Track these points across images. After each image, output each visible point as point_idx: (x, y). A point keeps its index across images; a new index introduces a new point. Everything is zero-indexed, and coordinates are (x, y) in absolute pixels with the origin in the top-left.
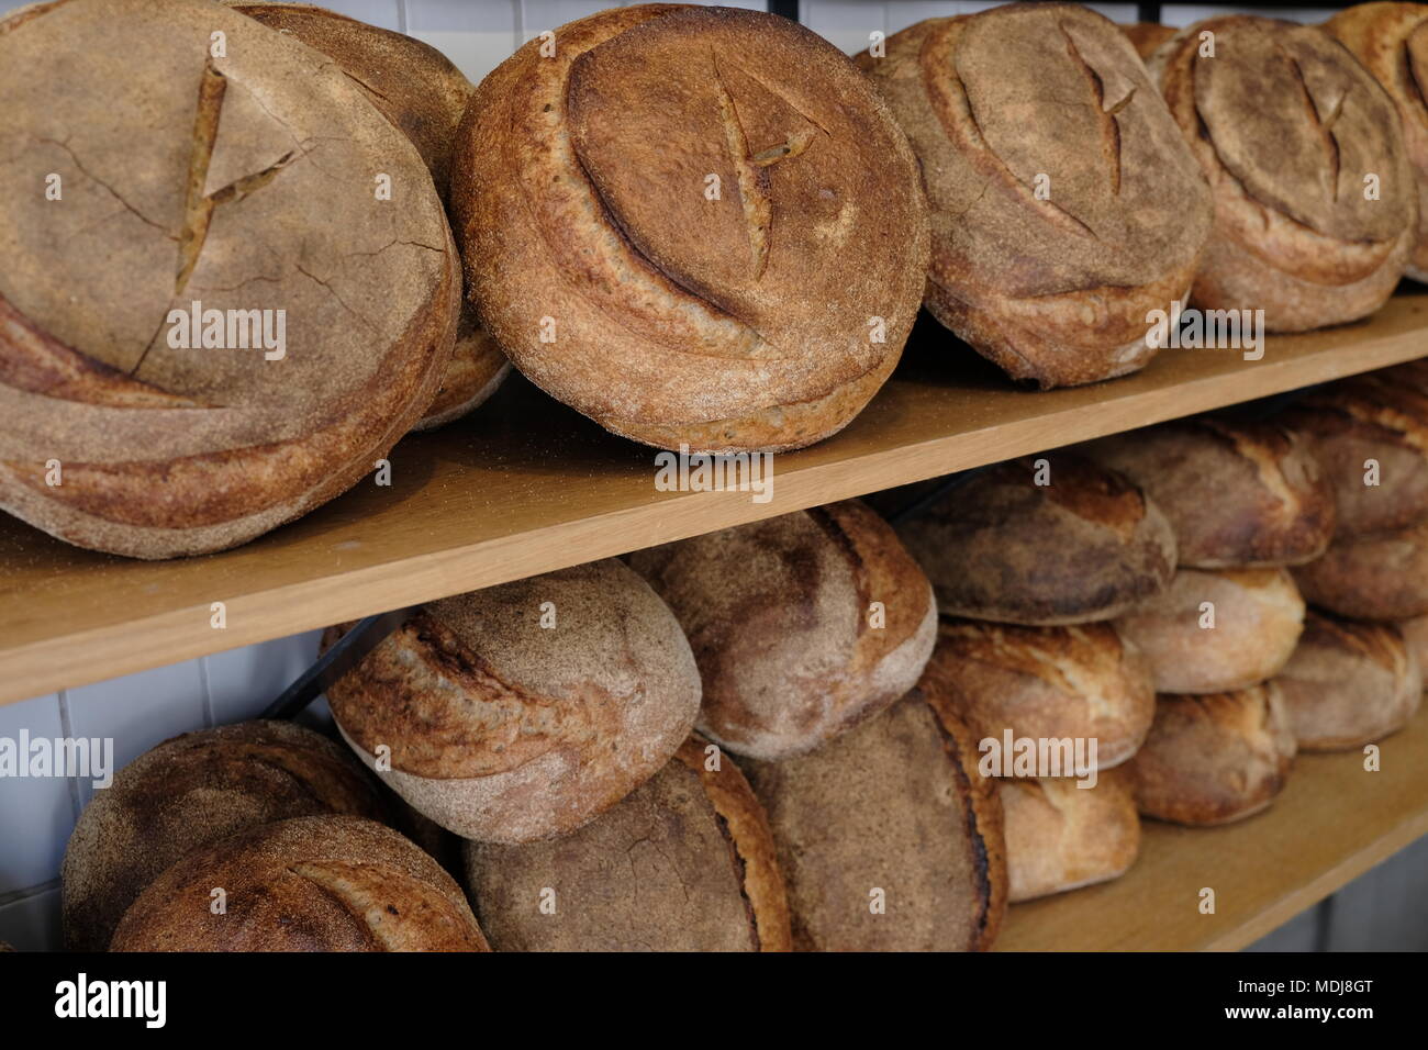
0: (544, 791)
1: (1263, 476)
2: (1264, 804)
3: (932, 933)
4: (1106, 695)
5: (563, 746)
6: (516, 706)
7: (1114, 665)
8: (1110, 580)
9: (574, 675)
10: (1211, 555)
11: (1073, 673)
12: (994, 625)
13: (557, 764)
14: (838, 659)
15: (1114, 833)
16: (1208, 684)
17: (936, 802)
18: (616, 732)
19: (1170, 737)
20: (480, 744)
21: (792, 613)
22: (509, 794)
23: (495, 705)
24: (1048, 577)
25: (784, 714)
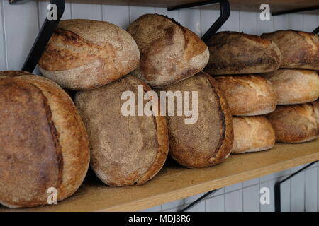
0: (94, 70)
1: (306, 39)
2: (314, 137)
3: (209, 135)
4: (261, 90)
5: (99, 58)
6: (87, 47)
7: (264, 83)
8: (261, 56)
9: (103, 40)
10: (293, 62)
11: (252, 84)
12: (230, 75)
13: (98, 63)
14: (179, 54)
15: (267, 133)
16: (294, 100)
17: (209, 101)
18: (115, 57)
19: (285, 116)
20: (77, 58)
21: (167, 41)
22: (85, 71)
23: (81, 48)
24: (243, 55)
25: (165, 69)
